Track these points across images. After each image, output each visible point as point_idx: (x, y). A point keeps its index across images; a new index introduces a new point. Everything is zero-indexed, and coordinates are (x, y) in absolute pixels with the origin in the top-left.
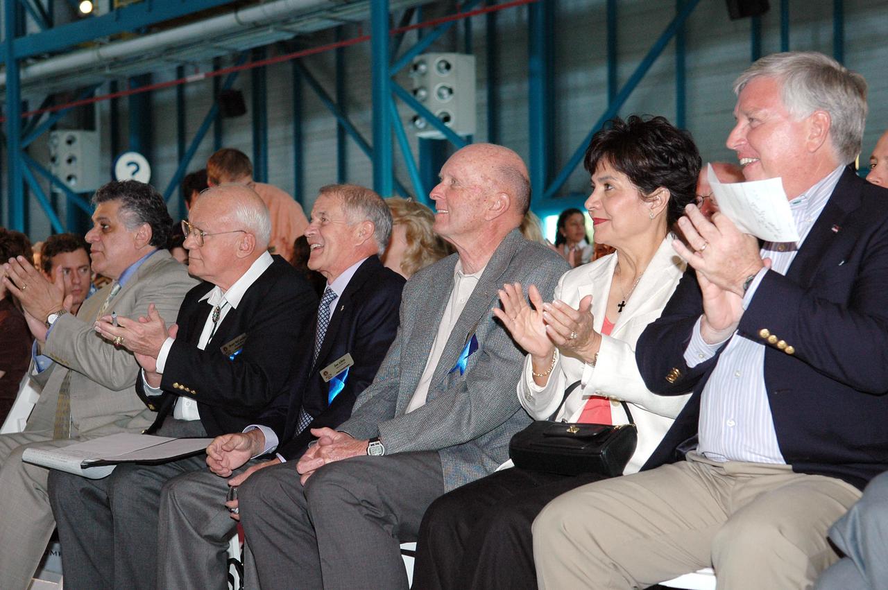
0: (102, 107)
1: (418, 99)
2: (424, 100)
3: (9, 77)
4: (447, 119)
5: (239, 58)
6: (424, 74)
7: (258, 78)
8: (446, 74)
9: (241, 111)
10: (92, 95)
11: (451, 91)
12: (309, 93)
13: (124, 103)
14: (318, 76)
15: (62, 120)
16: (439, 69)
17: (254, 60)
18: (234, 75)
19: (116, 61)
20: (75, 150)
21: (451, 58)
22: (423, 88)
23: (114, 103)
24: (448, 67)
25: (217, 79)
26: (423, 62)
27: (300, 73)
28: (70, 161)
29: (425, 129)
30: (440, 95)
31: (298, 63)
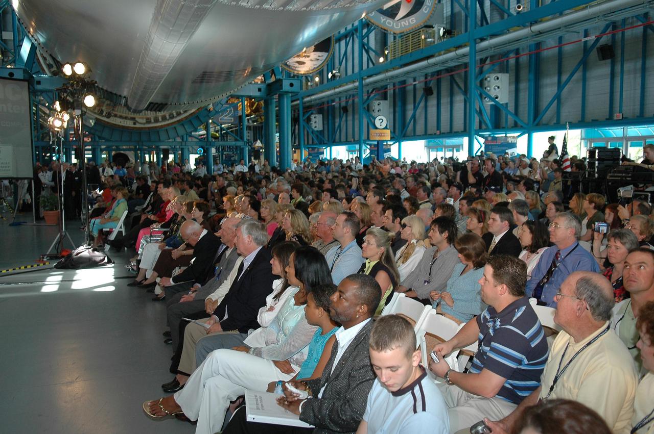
0: (390, 92)
1: (486, 91)
2: (489, 91)
3: (359, 84)
4: (497, 98)
5: (433, 74)
6: (489, 81)
7: (439, 82)
8: (497, 81)
9: (432, 93)
10: (387, 88)
11: (498, 87)
12: (455, 86)
13: (397, 90)
14: (458, 80)
15: (377, 97)
16: (494, 79)
17: (438, 75)
18: (430, 81)
19: (392, 77)
20: (381, 107)
21: (499, 75)
22: (488, 86)
23: (394, 90)
24: (498, 79)
25: (426, 83)
26: (488, 77)
27: (452, 80)
28: (379, 111)
29: (489, 101)
30: (495, 89)
31: (452, 76)
